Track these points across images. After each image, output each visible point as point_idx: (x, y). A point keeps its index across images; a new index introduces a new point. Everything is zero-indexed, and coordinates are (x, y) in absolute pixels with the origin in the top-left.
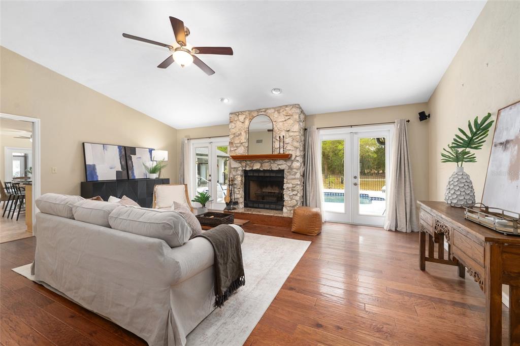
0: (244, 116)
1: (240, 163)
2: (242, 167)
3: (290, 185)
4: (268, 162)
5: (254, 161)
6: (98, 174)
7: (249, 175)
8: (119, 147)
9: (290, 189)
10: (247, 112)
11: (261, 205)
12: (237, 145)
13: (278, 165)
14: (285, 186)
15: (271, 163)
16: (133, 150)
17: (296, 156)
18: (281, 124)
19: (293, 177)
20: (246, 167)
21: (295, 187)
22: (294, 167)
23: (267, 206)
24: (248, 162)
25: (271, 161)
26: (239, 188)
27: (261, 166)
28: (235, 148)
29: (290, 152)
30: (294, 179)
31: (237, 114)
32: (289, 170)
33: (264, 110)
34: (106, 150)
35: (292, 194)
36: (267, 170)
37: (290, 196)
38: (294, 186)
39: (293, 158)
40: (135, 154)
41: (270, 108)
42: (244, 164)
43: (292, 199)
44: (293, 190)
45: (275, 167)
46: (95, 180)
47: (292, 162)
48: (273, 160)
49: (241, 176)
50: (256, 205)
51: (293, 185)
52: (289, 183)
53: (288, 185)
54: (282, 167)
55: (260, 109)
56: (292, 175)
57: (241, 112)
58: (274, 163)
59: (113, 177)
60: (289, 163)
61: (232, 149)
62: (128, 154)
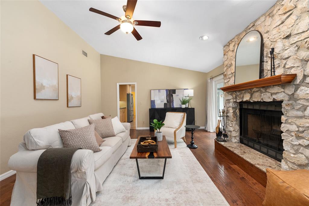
0: (233, 44)
1: (231, 95)
2: (233, 99)
3: (294, 128)
4: (257, 91)
5: (243, 92)
6: (155, 105)
7: (244, 107)
8: (167, 90)
9: (293, 134)
10: (236, 38)
11: (257, 146)
12: (229, 76)
13: (272, 94)
14: (284, 127)
15: (261, 93)
16: (174, 91)
17: (305, 77)
18: (275, 32)
19: (300, 113)
20: (236, 98)
21: (303, 132)
22: (301, 97)
23: (265, 150)
24: (238, 94)
25: (262, 89)
26: (232, 121)
27: (251, 97)
28: (228, 80)
29: (293, 72)
30: (301, 117)
31: (228, 45)
32: (291, 102)
33: (252, 25)
34: (160, 92)
35: (297, 143)
36: (258, 102)
37: (294, 145)
38: (301, 129)
39: (298, 81)
40: (175, 93)
41: (259, 18)
42: (234, 96)
43: (297, 152)
44: (298, 137)
45: (267, 97)
46: (154, 108)
47: (297, 87)
48: (263, 87)
49: (233, 108)
50: (250, 144)
51: (298, 127)
52: (290, 124)
53: (288, 125)
54: (279, 97)
55: (248, 26)
56: (297, 110)
57: (231, 40)
58: (266, 92)
59: (162, 106)
60: (290, 90)
61: (226, 82)
62: (171, 93)
